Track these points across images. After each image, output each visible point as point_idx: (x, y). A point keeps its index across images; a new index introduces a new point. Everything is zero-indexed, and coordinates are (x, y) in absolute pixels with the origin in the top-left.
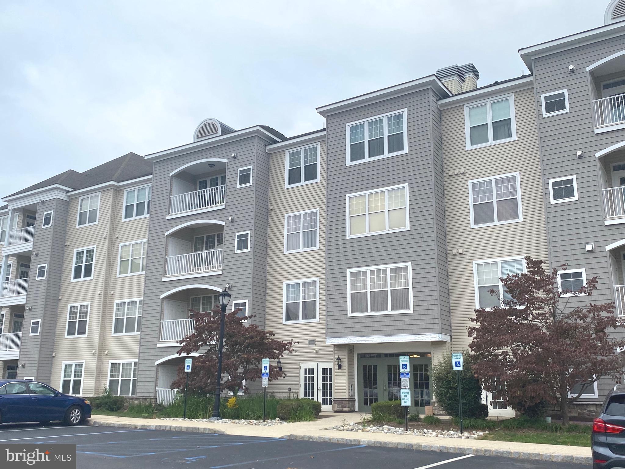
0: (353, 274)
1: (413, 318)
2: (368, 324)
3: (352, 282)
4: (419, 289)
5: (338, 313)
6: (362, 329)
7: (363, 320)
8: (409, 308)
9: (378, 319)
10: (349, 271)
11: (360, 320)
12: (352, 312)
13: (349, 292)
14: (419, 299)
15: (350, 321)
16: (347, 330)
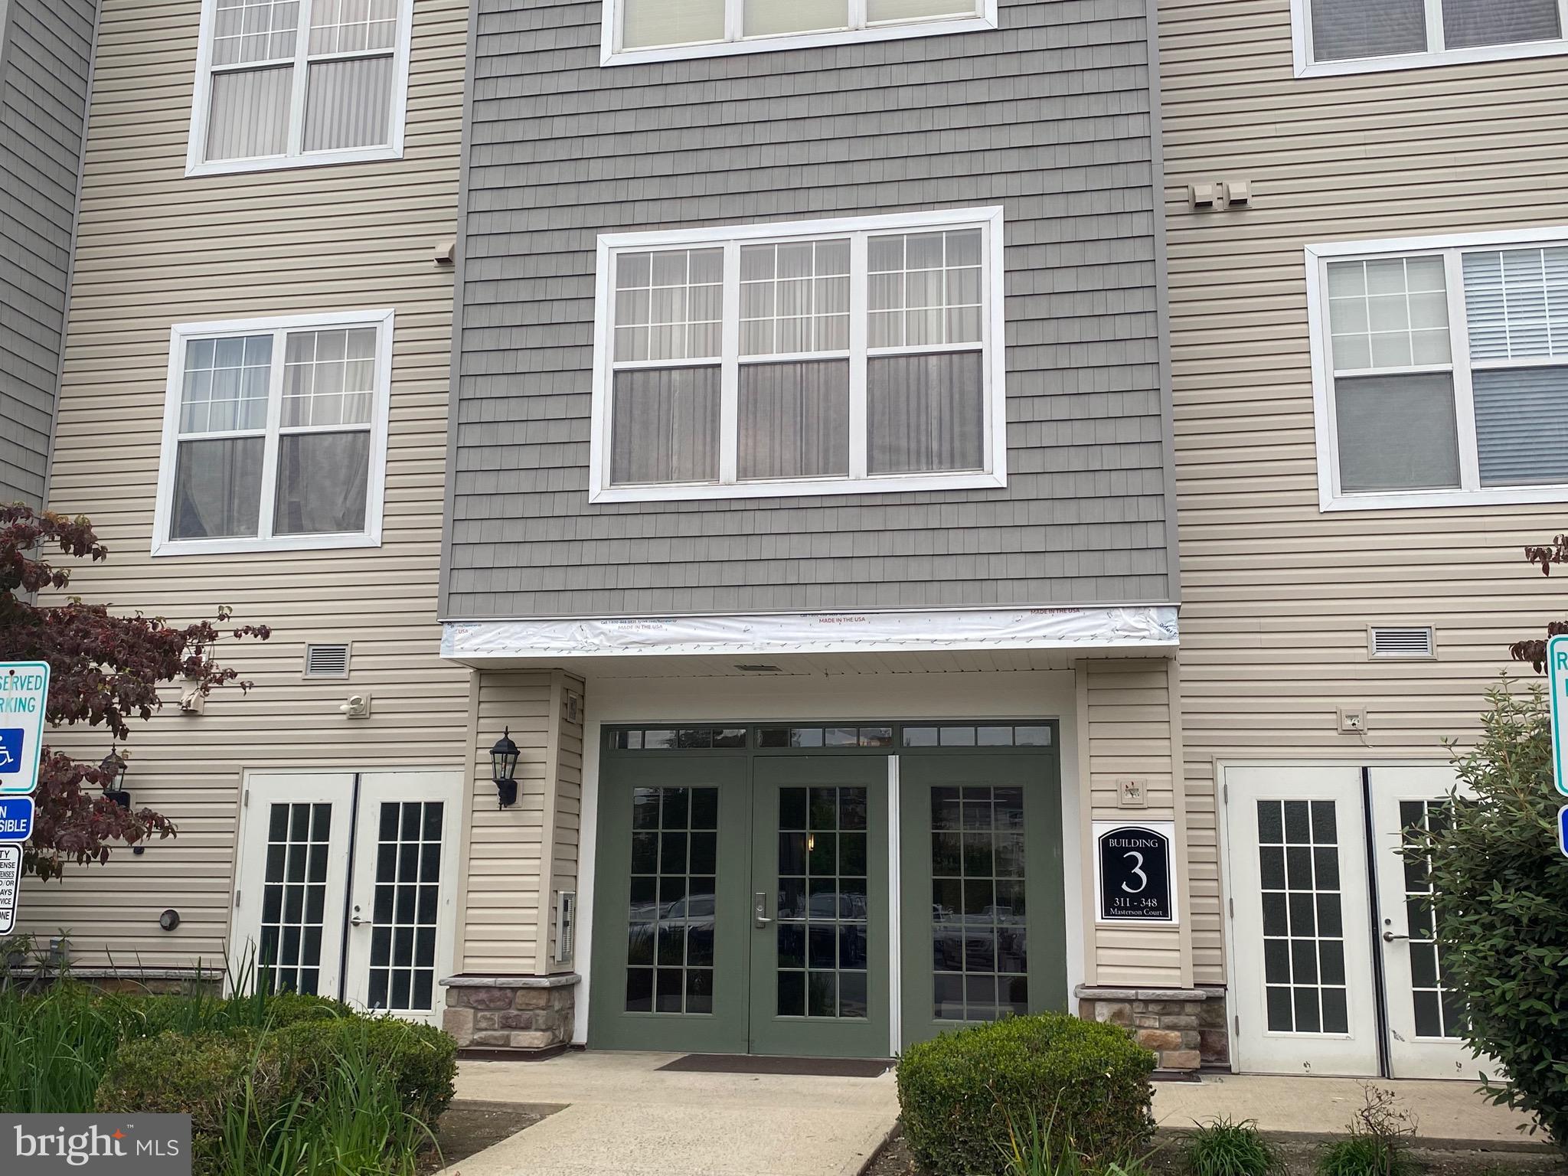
0: (629, 266)
1: (1004, 515)
2: (720, 550)
3: (626, 306)
4: (1045, 359)
5: (526, 483)
6: (677, 576)
7: (690, 526)
8: (979, 464)
9: (780, 522)
10: (609, 245)
11: (666, 525)
12: (618, 475)
13: (603, 363)
14: (1042, 410)
15: (602, 528)
16: (577, 579)
